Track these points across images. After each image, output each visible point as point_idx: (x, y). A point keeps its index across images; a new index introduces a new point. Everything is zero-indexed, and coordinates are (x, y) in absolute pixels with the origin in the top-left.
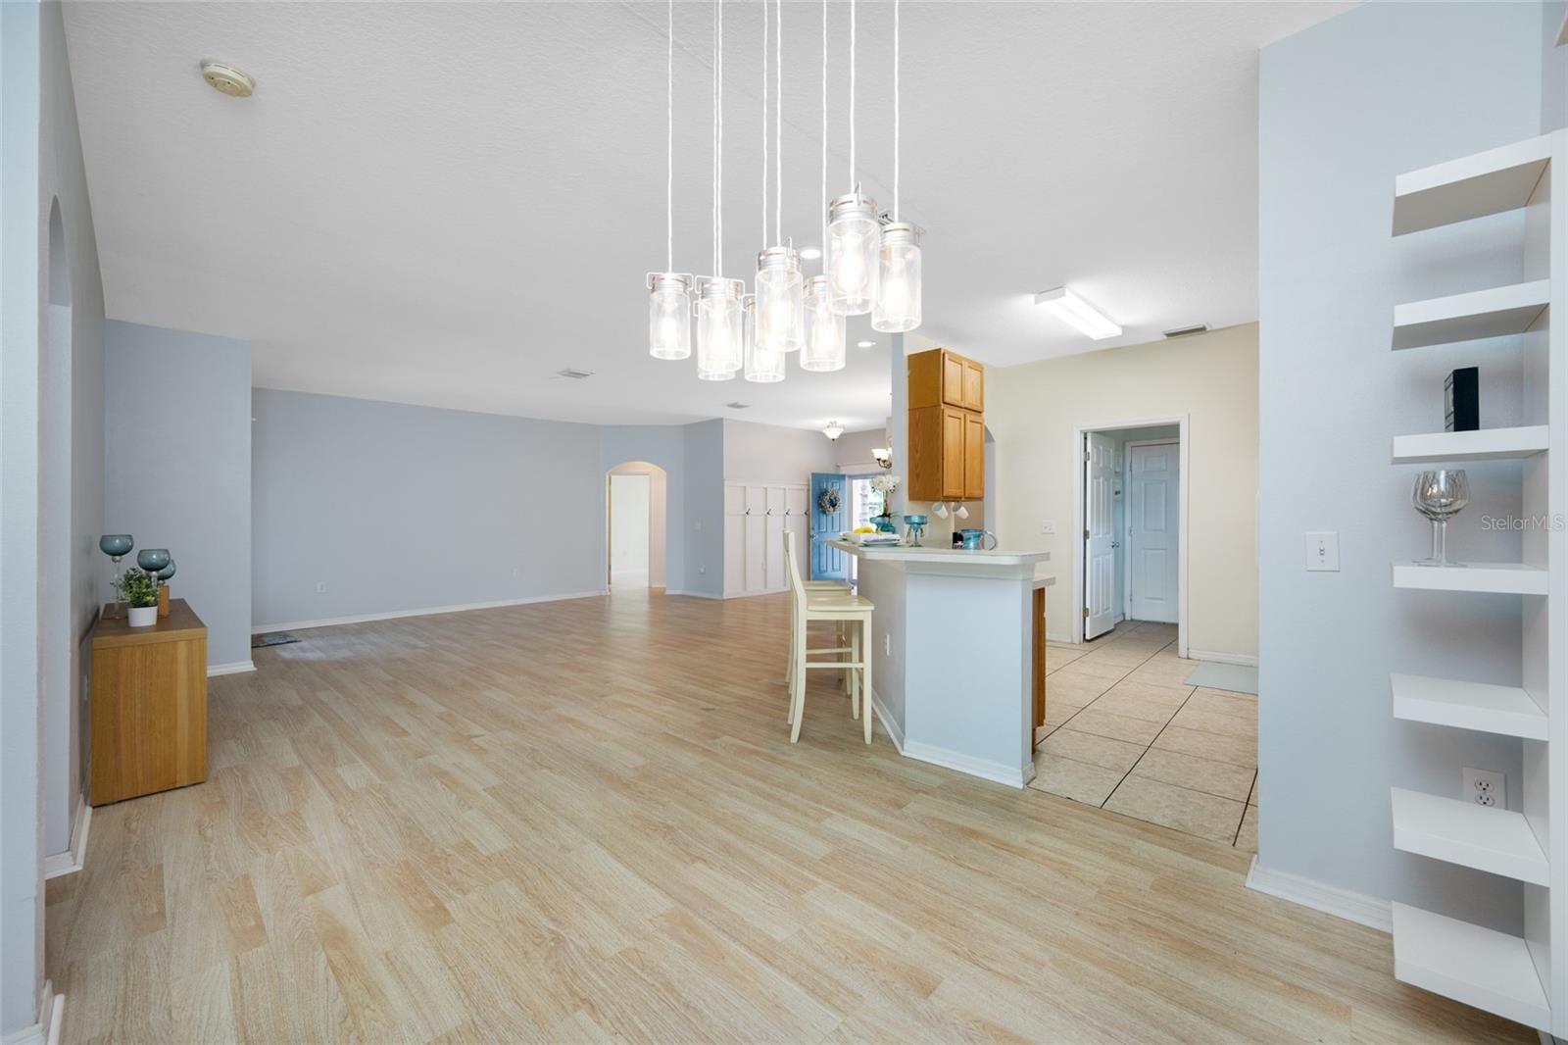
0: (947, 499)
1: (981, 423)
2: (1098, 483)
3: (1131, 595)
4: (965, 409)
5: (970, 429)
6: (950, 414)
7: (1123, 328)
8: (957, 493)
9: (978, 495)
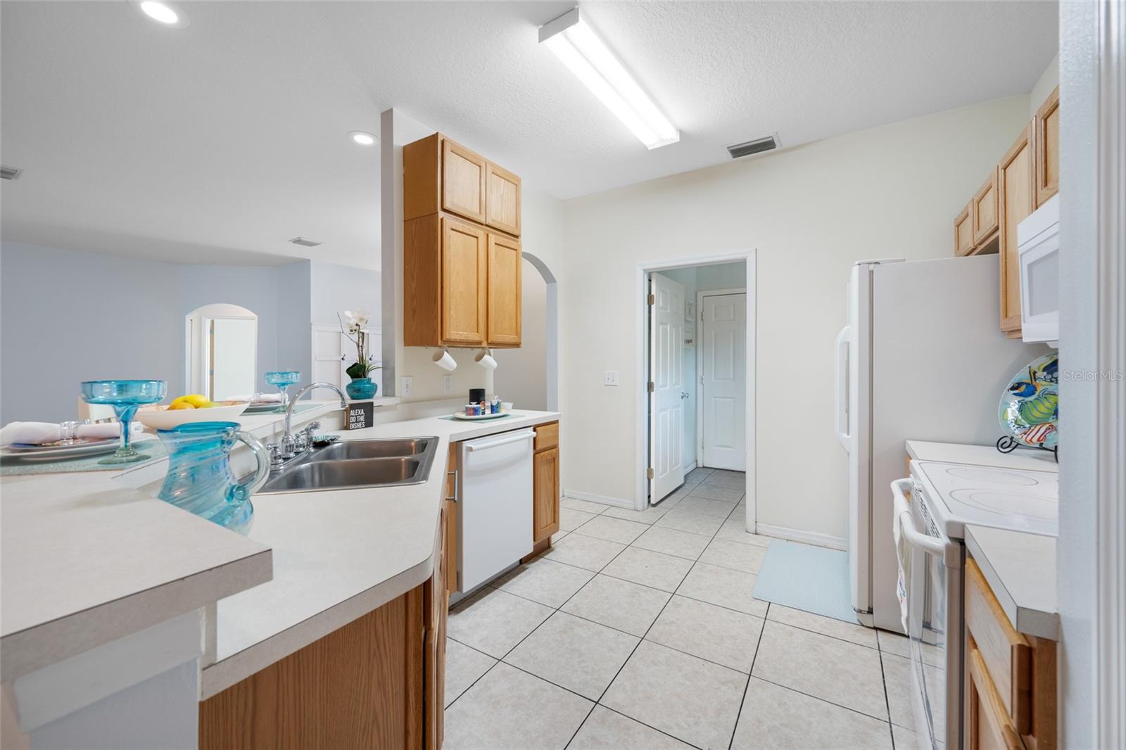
0: (453, 344)
1: (516, 250)
2: (665, 331)
3: (703, 443)
4: (487, 225)
5: (496, 254)
6: (454, 228)
7: (681, 133)
8: (474, 337)
9: (513, 341)
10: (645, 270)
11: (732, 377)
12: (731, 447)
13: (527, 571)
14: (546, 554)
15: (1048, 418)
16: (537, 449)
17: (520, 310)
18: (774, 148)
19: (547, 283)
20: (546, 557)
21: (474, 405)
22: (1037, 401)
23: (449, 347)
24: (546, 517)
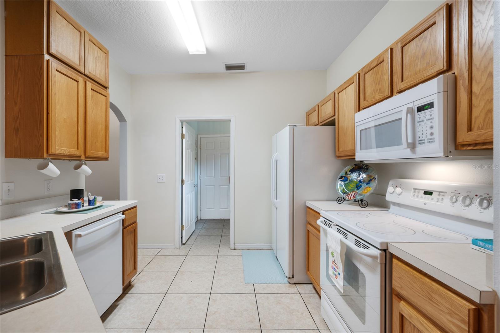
0: (57, 158)
1: (106, 96)
2: (189, 152)
3: (200, 208)
4: (85, 75)
5: (92, 96)
6: (59, 70)
7: (207, 49)
8: (75, 152)
9: (104, 156)
10: (180, 120)
11: (213, 176)
12: (213, 208)
13: (118, 307)
14: (129, 291)
15: (354, 189)
16: (125, 226)
17: (109, 136)
18: (244, 70)
19: (120, 122)
20: (129, 292)
21: (76, 201)
22: (349, 183)
23: (52, 159)
24: (130, 267)
